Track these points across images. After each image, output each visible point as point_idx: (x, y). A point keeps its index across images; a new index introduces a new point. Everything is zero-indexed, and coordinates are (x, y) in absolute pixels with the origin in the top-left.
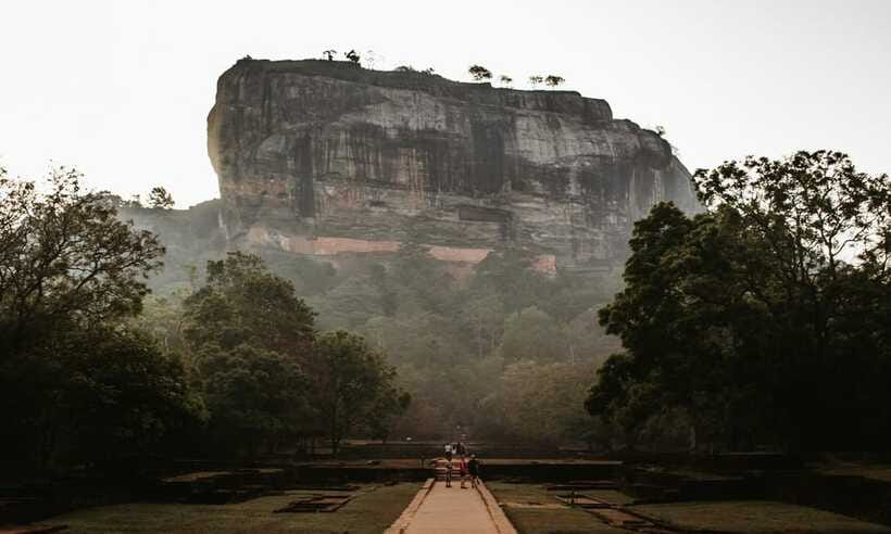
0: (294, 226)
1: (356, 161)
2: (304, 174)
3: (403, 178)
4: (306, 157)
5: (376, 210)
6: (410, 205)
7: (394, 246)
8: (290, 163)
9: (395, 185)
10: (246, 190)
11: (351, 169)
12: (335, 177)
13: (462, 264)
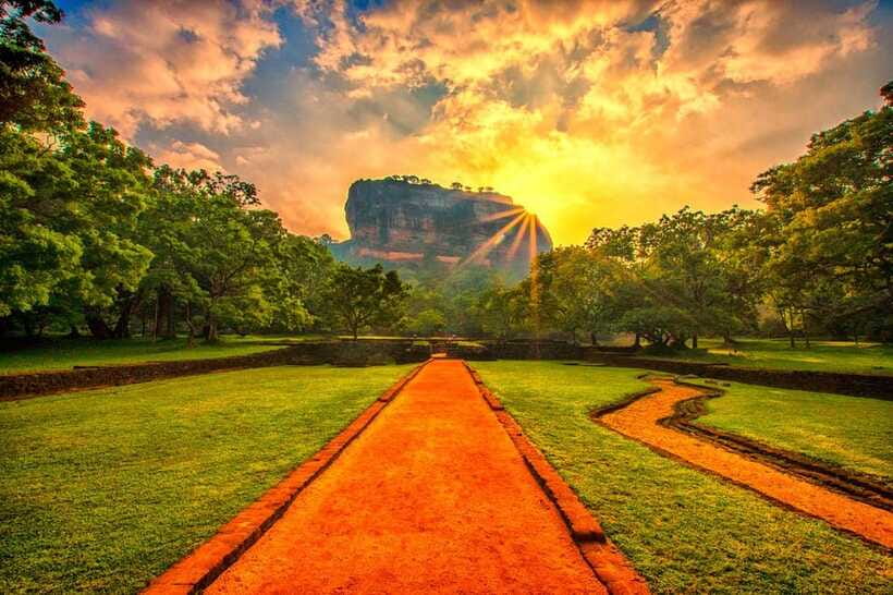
0: (379, 248)
1: (407, 220)
2: (384, 226)
3: (425, 227)
4: (385, 219)
5: (414, 241)
6: (430, 238)
7: (422, 255)
8: (378, 221)
9: (423, 230)
10: (360, 233)
11: (404, 223)
12: (397, 227)
13: (450, 263)
